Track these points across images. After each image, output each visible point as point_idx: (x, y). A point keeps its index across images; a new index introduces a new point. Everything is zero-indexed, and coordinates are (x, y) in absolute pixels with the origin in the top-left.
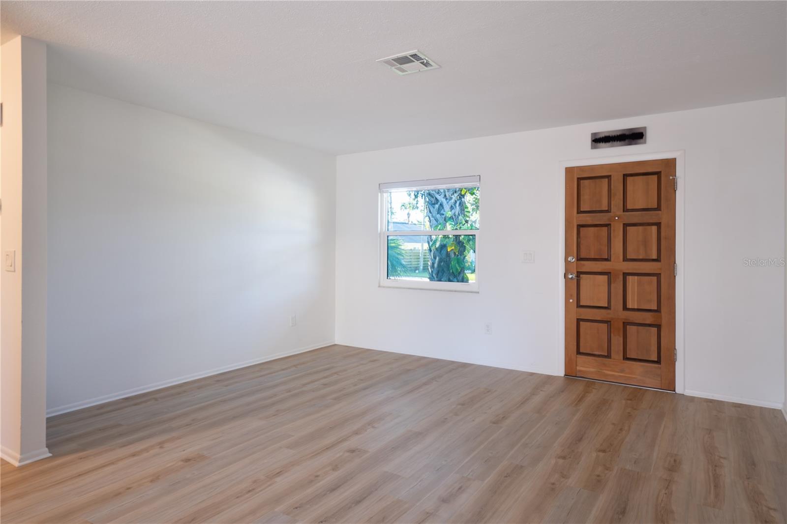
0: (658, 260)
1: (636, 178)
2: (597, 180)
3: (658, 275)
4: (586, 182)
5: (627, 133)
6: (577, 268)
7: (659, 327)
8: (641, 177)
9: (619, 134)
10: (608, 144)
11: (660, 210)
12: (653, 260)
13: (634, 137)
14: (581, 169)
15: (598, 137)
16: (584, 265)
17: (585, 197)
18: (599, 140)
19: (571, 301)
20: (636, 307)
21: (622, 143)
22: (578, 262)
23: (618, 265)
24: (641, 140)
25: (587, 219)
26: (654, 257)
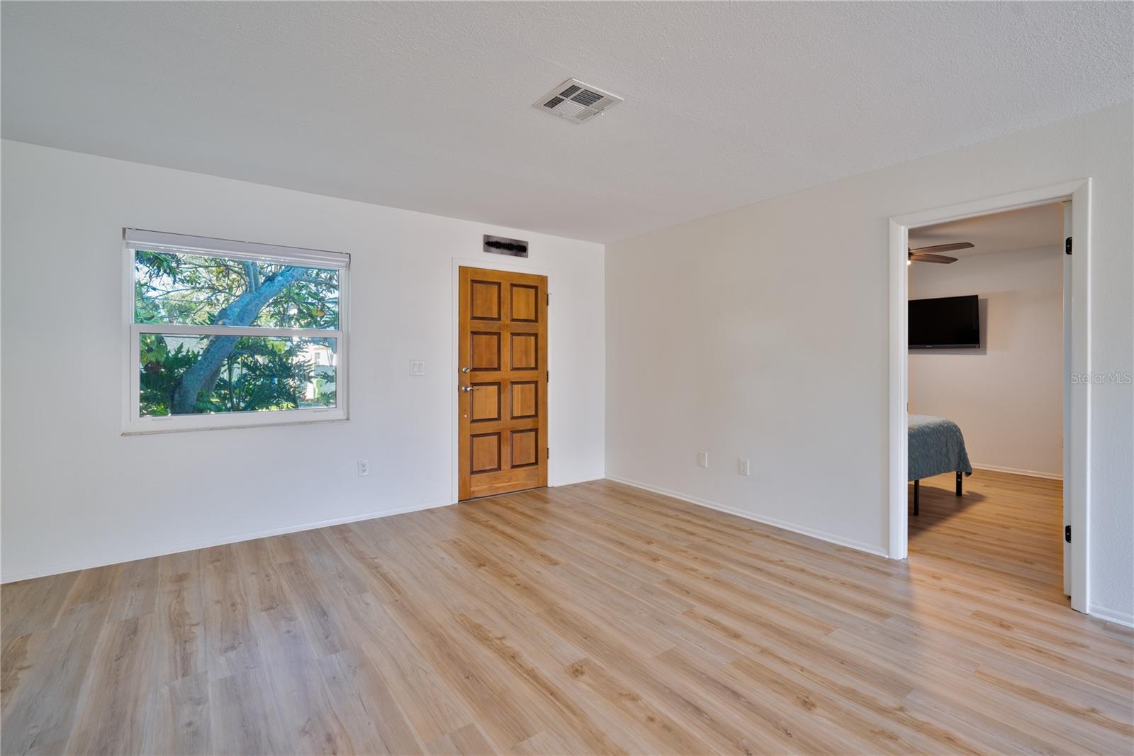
0: (536, 368)
1: (520, 289)
2: (489, 286)
3: (536, 383)
4: (479, 286)
5: (515, 244)
6: (471, 380)
7: (536, 430)
8: (523, 289)
9: (508, 242)
10: (498, 250)
11: (537, 322)
12: (532, 369)
13: (518, 249)
14: (475, 270)
15: (491, 240)
16: (477, 376)
17: (478, 302)
18: (492, 244)
19: (466, 416)
20: (519, 415)
21: (510, 252)
22: (472, 372)
23: (505, 374)
24: (524, 254)
25: (481, 326)
26: (533, 366)
